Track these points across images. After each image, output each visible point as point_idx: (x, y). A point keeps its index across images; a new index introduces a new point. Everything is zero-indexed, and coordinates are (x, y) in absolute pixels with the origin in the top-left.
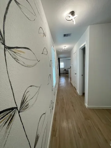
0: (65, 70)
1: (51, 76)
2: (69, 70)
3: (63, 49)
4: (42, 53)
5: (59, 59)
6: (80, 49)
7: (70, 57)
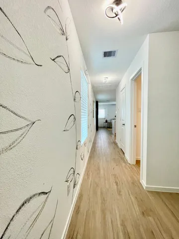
0: (106, 121)
1: (75, 118)
2: (113, 121)
3: (104, 81)
4: (54, 60)
5: (97, 103)
6: (132, 80)
7: (114, 100)
